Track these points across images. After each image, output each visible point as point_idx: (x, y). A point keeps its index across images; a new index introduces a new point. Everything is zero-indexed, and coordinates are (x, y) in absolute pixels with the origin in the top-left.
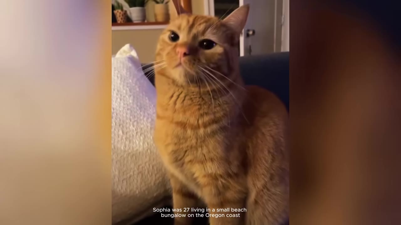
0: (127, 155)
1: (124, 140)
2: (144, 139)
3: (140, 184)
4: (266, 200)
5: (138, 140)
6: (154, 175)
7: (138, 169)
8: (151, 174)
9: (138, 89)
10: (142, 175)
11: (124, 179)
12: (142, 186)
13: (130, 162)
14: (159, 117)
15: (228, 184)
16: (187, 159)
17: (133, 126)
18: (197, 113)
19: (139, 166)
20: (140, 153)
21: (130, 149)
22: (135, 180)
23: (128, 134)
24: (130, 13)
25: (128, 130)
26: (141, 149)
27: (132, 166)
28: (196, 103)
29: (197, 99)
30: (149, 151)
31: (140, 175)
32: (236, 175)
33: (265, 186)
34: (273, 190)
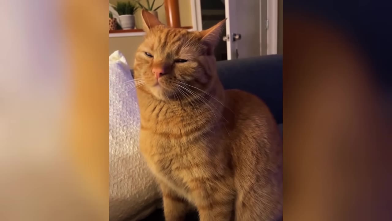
0: (117, 159)
1: (114, 145)
2: (134, 143)
3: (131, 187)
4: (253, 203)
5: (128, 145)
6: (144, 179)
7: (129, 173)
8: (141, 177)
9: (127, 95)
10: (133, 179)
11: (115, 183)
12: (133, 189)
13: (120, 166)
14: (142, 128)
15: (215, 186)
16: (174, 167)
17: (123, 131)
18: (180, 124)
19: (129, 170)
20: (130, 157)
21: (120, 154)
22: (125, 184)
23: (118, 139)
24: (120, 21)
25: (118, 135)
26: (131, 153)
27: (122, 170)
28: (178, 115)
29: (180, 111)
30: (139, 155)
31: (131, 179)
32: (223, 177)
33: (252, 188)
34: (260, 192)
